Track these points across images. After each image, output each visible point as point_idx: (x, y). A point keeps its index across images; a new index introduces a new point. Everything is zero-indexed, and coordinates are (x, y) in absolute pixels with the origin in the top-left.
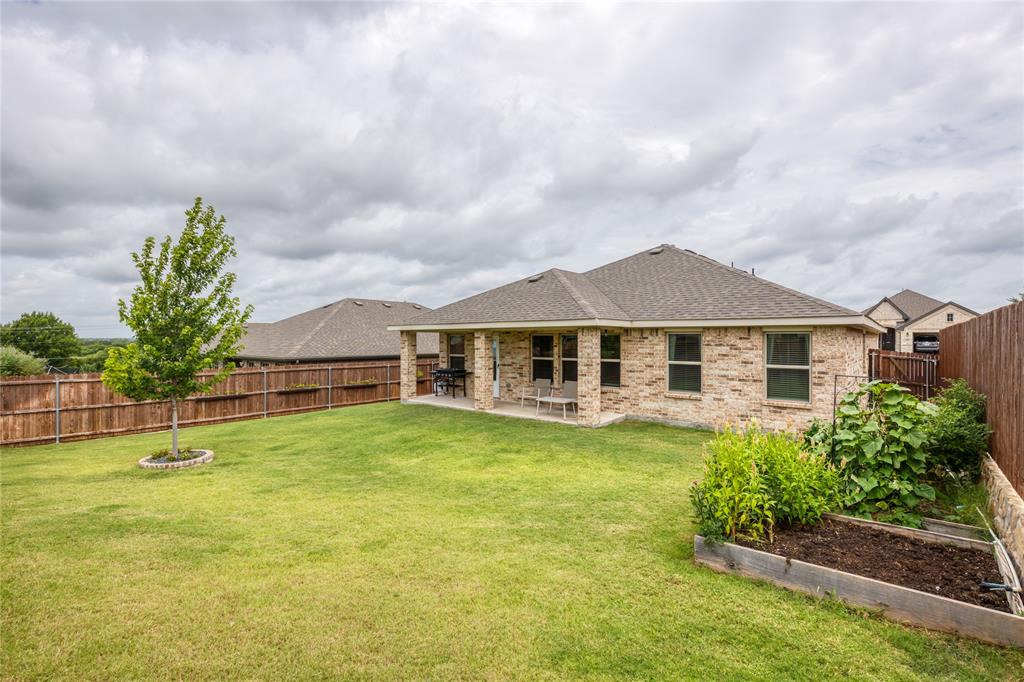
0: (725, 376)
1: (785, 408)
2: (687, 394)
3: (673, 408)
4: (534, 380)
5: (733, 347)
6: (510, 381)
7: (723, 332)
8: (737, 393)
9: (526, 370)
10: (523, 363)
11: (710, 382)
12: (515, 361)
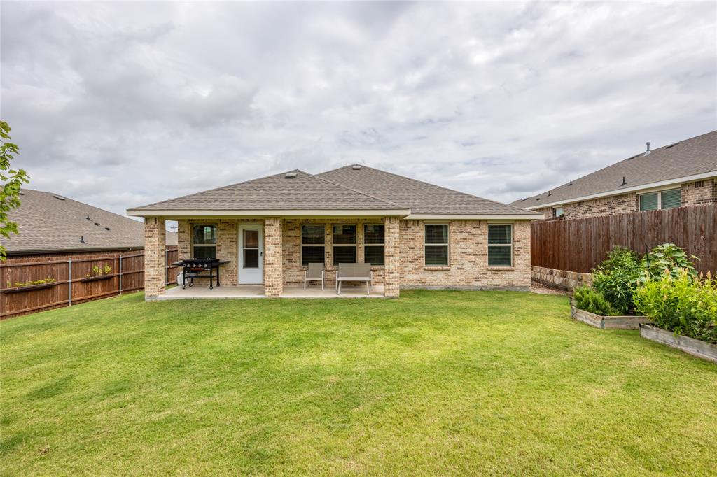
0: (465, 253)
1: (500, 271)
2: (439, 267)
3: (429, 278)
4: (303, 265)
5: (470, 233)
7: (464, 223)
8: (472, 263)
9: (296, 256)
10: (293, 250)
11: (455, 257)
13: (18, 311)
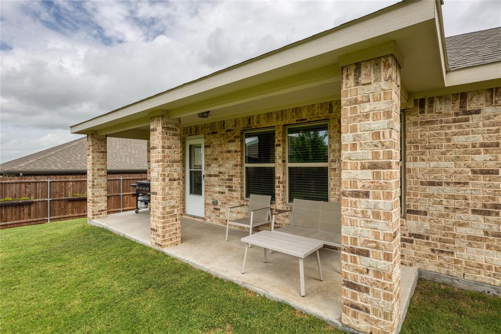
4: (248, 196)
6: (217, 196)
9: (236, 182)
10: (232, 172)
12: (222, 170)
13: (78, 215)
